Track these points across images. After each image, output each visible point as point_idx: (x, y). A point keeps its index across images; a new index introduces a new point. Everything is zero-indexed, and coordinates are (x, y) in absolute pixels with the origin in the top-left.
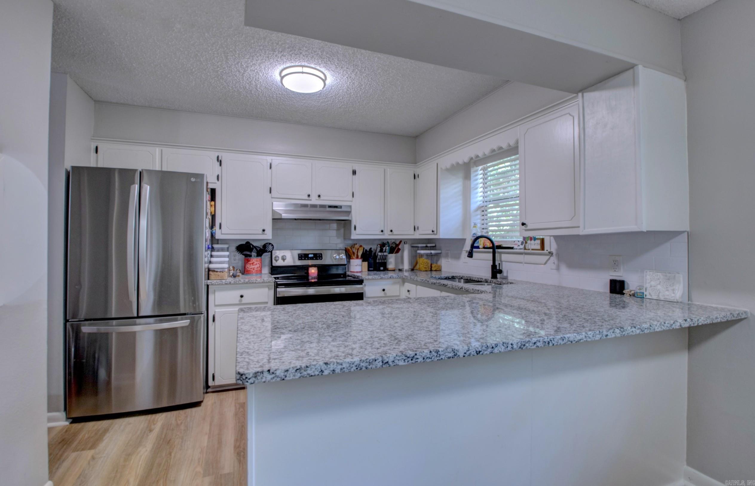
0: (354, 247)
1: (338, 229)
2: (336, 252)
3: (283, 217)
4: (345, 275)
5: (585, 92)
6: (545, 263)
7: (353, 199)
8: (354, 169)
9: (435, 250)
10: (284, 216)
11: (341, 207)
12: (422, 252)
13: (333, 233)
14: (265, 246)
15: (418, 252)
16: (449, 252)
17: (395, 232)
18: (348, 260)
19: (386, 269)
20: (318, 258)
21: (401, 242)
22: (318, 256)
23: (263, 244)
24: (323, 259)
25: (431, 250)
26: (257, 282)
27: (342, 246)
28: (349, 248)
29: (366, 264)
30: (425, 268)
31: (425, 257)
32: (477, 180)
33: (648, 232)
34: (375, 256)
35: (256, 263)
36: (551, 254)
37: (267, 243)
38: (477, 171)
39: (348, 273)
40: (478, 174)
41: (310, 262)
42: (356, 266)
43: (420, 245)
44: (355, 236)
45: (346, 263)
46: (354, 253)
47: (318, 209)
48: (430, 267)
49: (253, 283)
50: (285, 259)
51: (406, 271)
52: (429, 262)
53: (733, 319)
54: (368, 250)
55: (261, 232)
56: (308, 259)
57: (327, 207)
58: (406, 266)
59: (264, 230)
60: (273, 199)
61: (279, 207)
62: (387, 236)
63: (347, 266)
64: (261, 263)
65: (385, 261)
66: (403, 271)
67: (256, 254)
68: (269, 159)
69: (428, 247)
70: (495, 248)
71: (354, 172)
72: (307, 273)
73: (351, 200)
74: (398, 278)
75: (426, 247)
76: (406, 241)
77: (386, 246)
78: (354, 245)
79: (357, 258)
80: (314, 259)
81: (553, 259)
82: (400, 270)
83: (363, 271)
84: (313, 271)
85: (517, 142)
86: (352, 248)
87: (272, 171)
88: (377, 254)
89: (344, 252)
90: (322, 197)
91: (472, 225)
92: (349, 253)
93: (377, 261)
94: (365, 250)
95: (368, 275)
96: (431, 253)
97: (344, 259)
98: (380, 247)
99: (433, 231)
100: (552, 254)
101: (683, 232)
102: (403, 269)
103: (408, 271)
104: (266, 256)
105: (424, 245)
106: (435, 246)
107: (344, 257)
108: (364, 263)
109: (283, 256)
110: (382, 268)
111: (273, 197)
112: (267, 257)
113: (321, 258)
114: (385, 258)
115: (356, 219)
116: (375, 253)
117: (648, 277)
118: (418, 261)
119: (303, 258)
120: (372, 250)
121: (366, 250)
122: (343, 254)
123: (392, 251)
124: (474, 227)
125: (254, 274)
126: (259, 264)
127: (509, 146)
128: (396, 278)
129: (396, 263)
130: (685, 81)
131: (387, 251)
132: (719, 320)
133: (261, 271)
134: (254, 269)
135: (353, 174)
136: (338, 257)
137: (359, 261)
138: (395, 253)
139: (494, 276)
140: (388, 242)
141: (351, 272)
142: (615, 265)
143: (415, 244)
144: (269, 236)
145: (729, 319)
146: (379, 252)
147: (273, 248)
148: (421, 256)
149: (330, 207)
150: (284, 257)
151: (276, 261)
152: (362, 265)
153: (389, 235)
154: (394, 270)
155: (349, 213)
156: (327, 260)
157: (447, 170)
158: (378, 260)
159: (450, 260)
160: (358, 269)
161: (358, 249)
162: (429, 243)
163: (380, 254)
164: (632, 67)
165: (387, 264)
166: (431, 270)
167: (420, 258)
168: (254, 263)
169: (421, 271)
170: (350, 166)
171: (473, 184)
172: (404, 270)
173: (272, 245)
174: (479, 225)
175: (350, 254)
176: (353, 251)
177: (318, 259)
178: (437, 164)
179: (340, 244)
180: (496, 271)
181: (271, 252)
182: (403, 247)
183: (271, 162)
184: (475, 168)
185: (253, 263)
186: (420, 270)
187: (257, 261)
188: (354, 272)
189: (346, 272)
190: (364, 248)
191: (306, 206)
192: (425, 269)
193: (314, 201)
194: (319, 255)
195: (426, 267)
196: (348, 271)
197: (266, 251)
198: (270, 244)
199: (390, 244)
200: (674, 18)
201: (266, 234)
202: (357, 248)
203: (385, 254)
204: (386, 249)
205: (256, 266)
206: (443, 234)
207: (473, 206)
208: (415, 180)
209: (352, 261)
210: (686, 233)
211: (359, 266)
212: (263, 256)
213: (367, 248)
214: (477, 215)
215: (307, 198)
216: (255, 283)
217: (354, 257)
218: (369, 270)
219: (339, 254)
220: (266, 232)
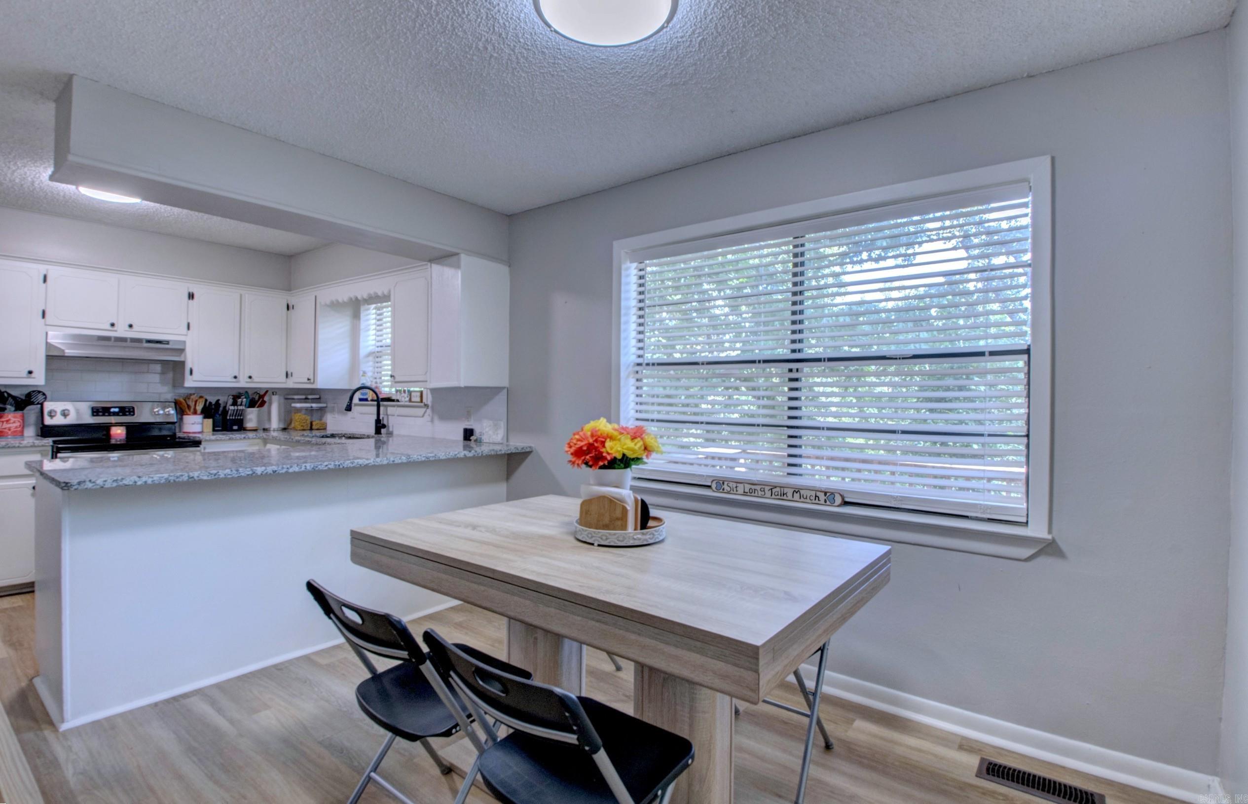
0: (189, 399)
1: (163, 373)
2: (158, 405)
3: (66, 355)
4: (174, 436)
5: (434, 263)
6: (423, 416)
7: (189, 332)
8: (191, 291)
9: (320, 403)
10: (69, 352)
11: (167, 342)
12: (298, 405)
13: (157, 378)
14: (29, 395)
15: (293, 405)
16: (336, 405)
17: (255, 379)
18: (179, 416)
19: (242, 428)
20: (127, 413)
21: (267, 392)
22: (126, 410)
23: (27, 392)
24: (135, 415)
25: (313, 403)
26: (21, 445)
27: (170, 397)
28: (182, 400)
29: (209, 422)
30: (302, 426)
31: (304, 412)
32: (368, 320)
33: (467, 388)
34: (225, 411)
35: (13, 420)
36: (426, 406)
37: (34, 391)
38: (368, 309)
39: (179, 435)
40: (370, 314)
41: (113, 419)
42: (193, 424)
43: (296, 397)
44: (190, 382)
45: (175, 420)
46: (189, 407)
47: (129, 344)
48: (309, 425)
49: (14, 447)
50: (68, 415)
51: (274, 430)
52: (308, 418)
53: (517, 451)
54: (214, 403)
55: (25, 374)
56: (109, 415)
57: (144, 341)
58: (275, 423)
59: (30, 372)
60: (48, 327)
61: (57, 338)
62: (243, 383)
63: (177, 425)
64: (23, 420)
65: (242, 418)
66: (270, 430)
67: (13, 409)
68: (42, 268)
69: (308, 399)
70: (380, 401)
71: (191, 296)
72: (108, 436)
73: (186, 334)
74: (255, 438)
75: (306, 399)
76: (275, 391)
77: (242, 397)
78: (191, 395)
79: (195, 413)
80: (121, 414)
81: (429, 411)
82: (265, 430)
83: (205, 431)
84: (118, 433)
85: (390, 291)
86: (187, 400)
87: (46, 287)
88: (227, 408)
89: (173, 404)
90: (135, 328)
91: (361, 373)
92: (181, 406)
93: (228, 418)
94: (208, 403)
95: (213, 435)
96: (312, 407)
97: (173, 414)
98: (233, 399)
99: (308, 379)
100: (428, 406)
101: (504, 388)
102: (270, 428)
103: (277, 430)
104: (31, 412)
105: (304, 397)
106: (320, 398)
107: (172, 412)
108: (206, 420)
109: (64, 410)
110: (235, 427)
111: (48, 323)
112: (33, 412)
113: (132, 413)
114: (241, 413)
115: (191, 359)
116: (225, 407)
117: (485, 424)
118: (293, 417)
119: (101, 414)
120: (220, 402)
121: (210, 403)
122: (172, 407)
123: (252, 404)
124: (362, 376)
125: (10, 437)
126: (19, 421)
127: (383, 293)
128: (253, 438)
129: (259, 421)
130: (510, 266)
131: (244, 403)
132: (503, 452)
133: (22, 432)
134: (10, 430)
135: (189, 298)
136: (161, 412)
137: (199, 418)
138: (258, 407)
139: (378, 431)
140: (247, 392)
141: (184, 432)
142: (468, 415)
143: (289, 395)
144: (39, 380)
145: (514, 452)
146: (232, 405)
147: (46, 398)
148: (298, 410)
149: (149, 341)
150: (66, 412)
151: (51, 416)
152: (202, 424)
153: (247, 382)
154: (255, 430)
155: (182, 351)
156: (144, 416)
157: (326, 305)
158: (230, 416)
159: (336, 416)
160: (197, 428)
161: (196, 402)
162: (311, 394)
163: (232, 408)
164: (457, 254)
165: (244, 421)
166: (311, 429)
167: (295, 413)
168: (9, 420)
169: (297, 430)
170: (184, 288)
171: (363, 325)
172: (272, 429)
173: (44, 394)
174: (370, 374)
175: (183, 408)
176: (188, 403)
177: (126, 415)
178: (316, 297)
179: (167, 393)
180: (380, 426)
181: (42, 404)
182: (270, 400)
183: (45, 273)
184: (367, 306)
185: (7, 421)
186: (295, 429)
187: (15, 417)
188: (189, 433)
189: (175, 434)
190: (206, 400)
191: (108, 339)
192: (302, 428)
193: (122, 331)
194: (129, 409)
195: (303, 424)
196: (180, 432)
197: (32, 403)
198: (39, 392)
199: (250, 395)
200: (503, 214)
201: (34, 378)
202: (194, 400)
203: (240, 408)
204: (242, 402)
205: (15, 425)
206: (322, 383)
207: (363, 352)
208: (289, 312)
209: (186, 418)
210: (506, 390)
211: (198, 424)
212: (25, 411)
213: (212, 399)
214: (368, 362)
215: (109, 327)
216: (19, 447)
217: (189, 413)
218: (214, 430)
219: (164, 408)
220: (33, 375)
